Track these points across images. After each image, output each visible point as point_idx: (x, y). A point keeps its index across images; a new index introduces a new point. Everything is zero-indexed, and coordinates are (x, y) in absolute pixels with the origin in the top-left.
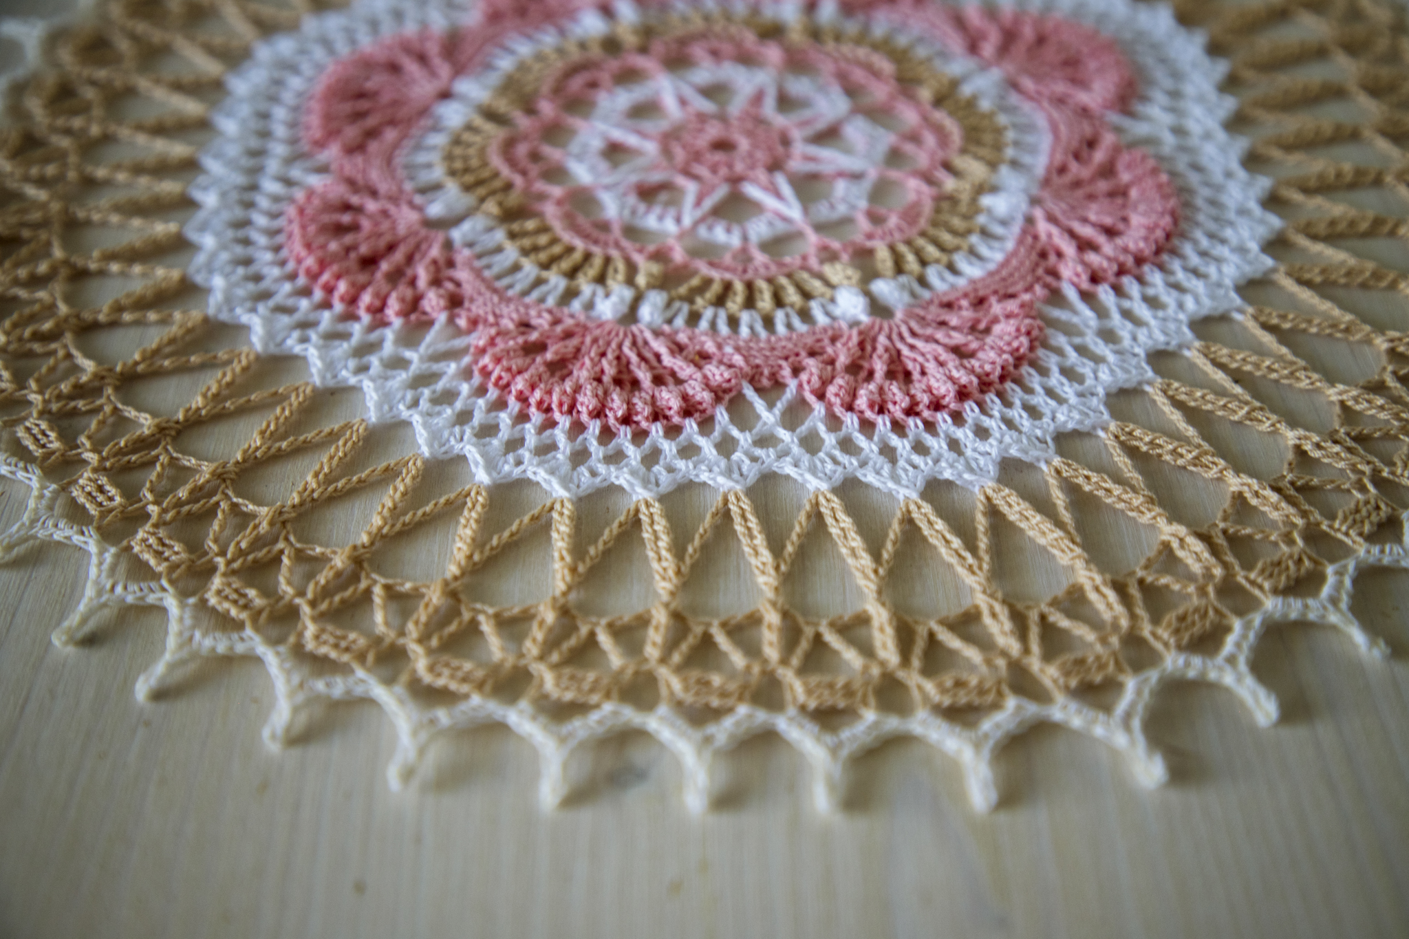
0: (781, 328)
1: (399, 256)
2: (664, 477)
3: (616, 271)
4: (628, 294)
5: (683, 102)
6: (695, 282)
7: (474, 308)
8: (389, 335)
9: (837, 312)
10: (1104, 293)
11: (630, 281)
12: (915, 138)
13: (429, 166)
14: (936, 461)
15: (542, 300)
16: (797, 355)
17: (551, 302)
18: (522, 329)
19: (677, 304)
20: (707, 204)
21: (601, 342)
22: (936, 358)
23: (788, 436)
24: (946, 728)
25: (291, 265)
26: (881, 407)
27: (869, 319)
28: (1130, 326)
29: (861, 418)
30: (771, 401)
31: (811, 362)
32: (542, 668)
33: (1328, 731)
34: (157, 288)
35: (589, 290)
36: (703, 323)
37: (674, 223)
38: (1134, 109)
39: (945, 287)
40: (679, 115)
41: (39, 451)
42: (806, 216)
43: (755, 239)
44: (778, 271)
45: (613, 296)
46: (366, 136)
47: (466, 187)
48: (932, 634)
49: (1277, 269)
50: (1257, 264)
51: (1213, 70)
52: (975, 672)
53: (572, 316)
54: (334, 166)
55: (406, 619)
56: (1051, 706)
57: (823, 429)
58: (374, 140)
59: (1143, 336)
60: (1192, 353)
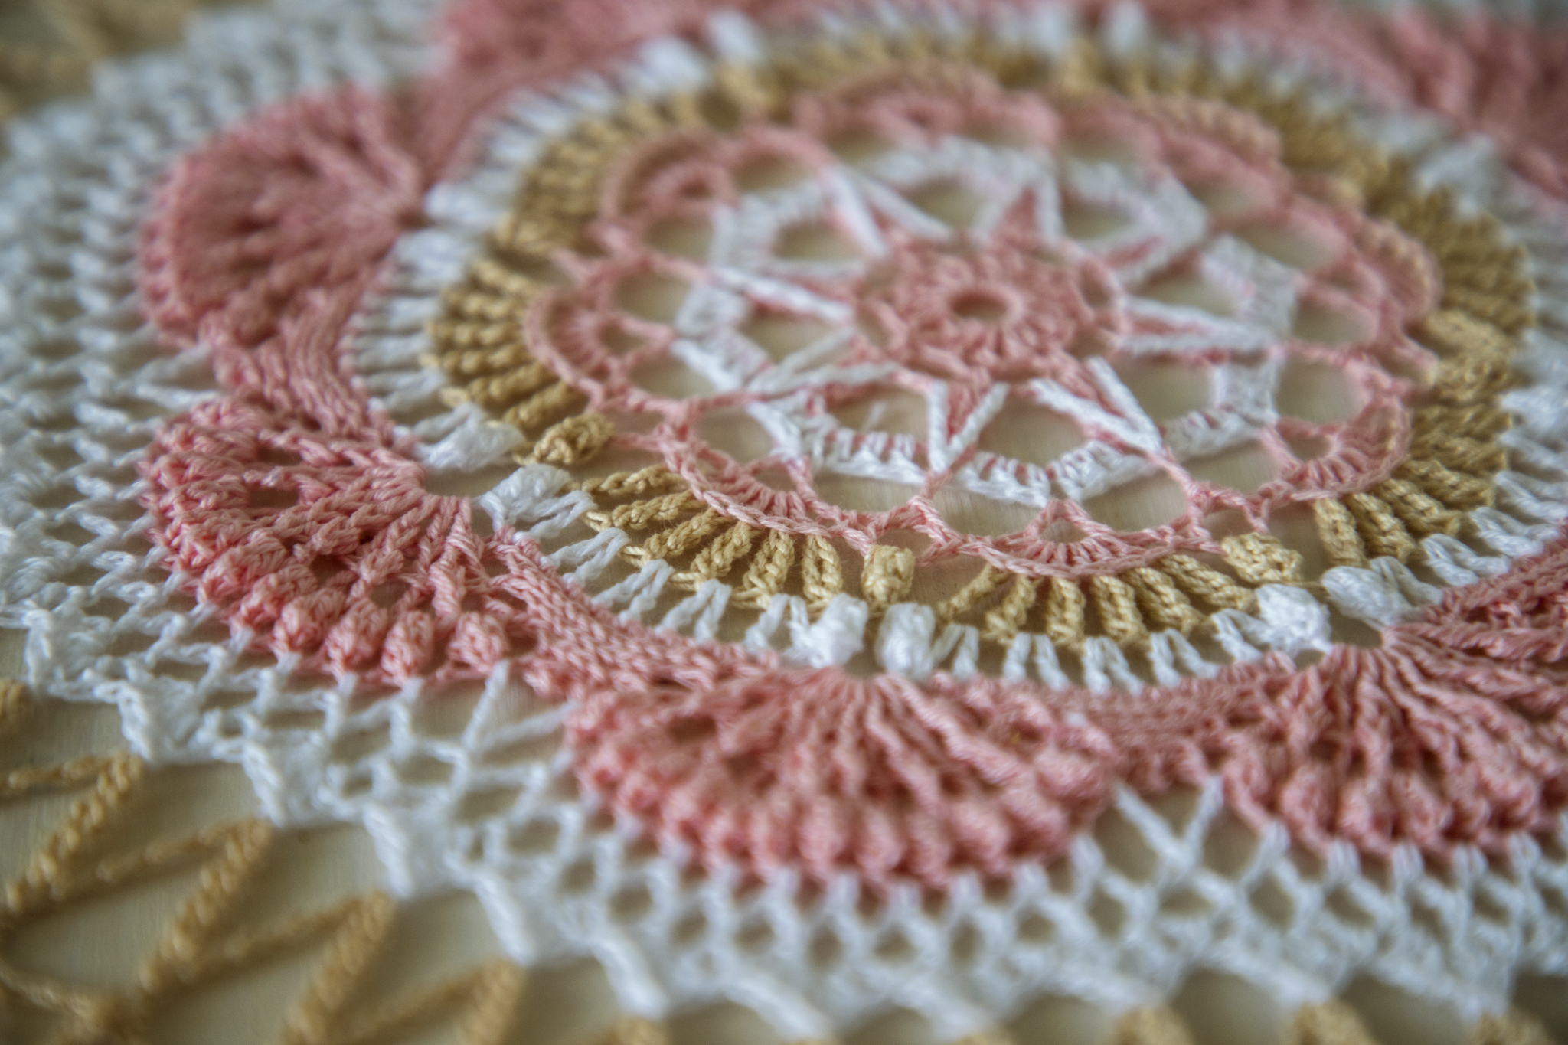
0: (1164, 672)
1: (389, 550)
3: (819, 564)
4: (858, 612)
5: (882, 221)
6: (981, 582)
7: (558, 652)
8: (399, 712)
9: (1266, 635)
11: (853, 586)
12: (1341, 277)
13: (410, 365)
14: (1527, 934)
15: (687, 630)
16: (1208, 724)
17: (705, 632)
18: (662, 691)
19: (954, 630)
20: (973, 424)
21: (823, 712)
22: (1484, 723)
23: (1216, 890)
25: (177, 578)
26: (1399, 827)
27: (1332, 647)
29: (1361, 849)
30: (1174, 818)
31: (1239, 740)
35: (775, 606)
36: (1013, 667)
37: (911, 466)
39: (1465, 579)
40: (880, 249)
42: (1168, 444)
43: (1077, 493)
44: (1135, 555)
45: (827, 619)
46: (276, 313)
47: (495, 406)
53: (752, 661)
54: (222, 376)
57: (1288, 874)
58: (292, 318)
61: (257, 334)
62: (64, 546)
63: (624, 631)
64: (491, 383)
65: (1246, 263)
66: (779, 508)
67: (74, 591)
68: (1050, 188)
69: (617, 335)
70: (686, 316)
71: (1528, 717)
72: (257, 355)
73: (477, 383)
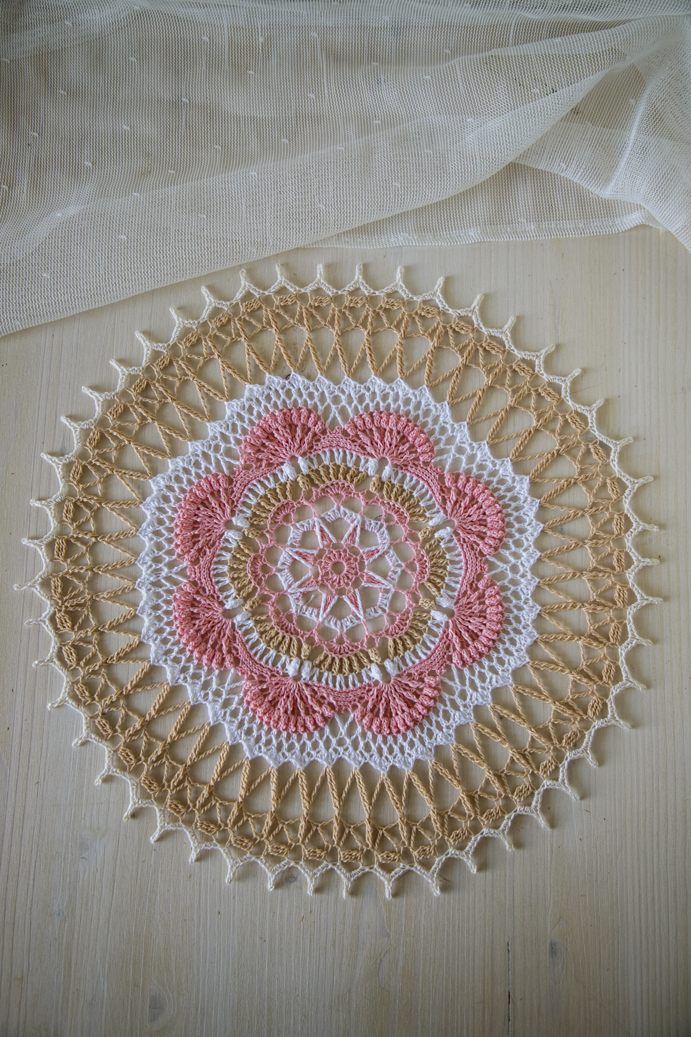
0: (350, 685)
1: (215, 633)
2: (307, 760)
3: (294, 645)
4: (298, 662)
5: (323, 535)
6: (322, 657)
7: (243, 667)
8: (214, 678)
9: (371, 675)
10: (466, 672)
11: (299, 655)
14: (395, 757)
15: (267, 662)
16: (355, 700)
17: (270, 663)
18: (260, 678)
19: (315, 669)
20: (329, 609)
21: (288, 690)
22: (401, 707)
23: (348, 741)
24: (381, 873)
25: (177, 637)
26: (380, 731)
27: (381, 682)
28: (471, 691)
29: (373, 734)
30: (344, 720)
31: (359, 705)
32: (267, 843)
33: (489, 874)
34: (130, 646)
35: (284, 658)
36: (323, 680)
37: (316, 618)
38: (499, 553)
39: (410, 664)
40: (321, 547)
41: (104, 733)
42: (365, 617)
43: (345, 629)
44: (352, 651)
45: (292, 663)
46: (199, 554)
47: (239, 590)
48: (383, 834)
49: (528, 663)
50: (523, 659)
51: (535, 530)
52: (393, 852)
53: (278, 672)
54: (188, 574)
55: (227, 817)
56: (412, 866)
57: (360, 738)
58: (202, 557)
59: (474, 698)
60: (489, 706)
61: (195, 562)
62: (157, 623)
63: (256, 662)
64: (239, 583)
65: (394, 558)
66: (288, 629)
67: (159, 637)
68: (359, 529)
69: (265, 569)
70: (279, 563)
71: (409, 707)
72: (195, 569)
73: (236, 582)
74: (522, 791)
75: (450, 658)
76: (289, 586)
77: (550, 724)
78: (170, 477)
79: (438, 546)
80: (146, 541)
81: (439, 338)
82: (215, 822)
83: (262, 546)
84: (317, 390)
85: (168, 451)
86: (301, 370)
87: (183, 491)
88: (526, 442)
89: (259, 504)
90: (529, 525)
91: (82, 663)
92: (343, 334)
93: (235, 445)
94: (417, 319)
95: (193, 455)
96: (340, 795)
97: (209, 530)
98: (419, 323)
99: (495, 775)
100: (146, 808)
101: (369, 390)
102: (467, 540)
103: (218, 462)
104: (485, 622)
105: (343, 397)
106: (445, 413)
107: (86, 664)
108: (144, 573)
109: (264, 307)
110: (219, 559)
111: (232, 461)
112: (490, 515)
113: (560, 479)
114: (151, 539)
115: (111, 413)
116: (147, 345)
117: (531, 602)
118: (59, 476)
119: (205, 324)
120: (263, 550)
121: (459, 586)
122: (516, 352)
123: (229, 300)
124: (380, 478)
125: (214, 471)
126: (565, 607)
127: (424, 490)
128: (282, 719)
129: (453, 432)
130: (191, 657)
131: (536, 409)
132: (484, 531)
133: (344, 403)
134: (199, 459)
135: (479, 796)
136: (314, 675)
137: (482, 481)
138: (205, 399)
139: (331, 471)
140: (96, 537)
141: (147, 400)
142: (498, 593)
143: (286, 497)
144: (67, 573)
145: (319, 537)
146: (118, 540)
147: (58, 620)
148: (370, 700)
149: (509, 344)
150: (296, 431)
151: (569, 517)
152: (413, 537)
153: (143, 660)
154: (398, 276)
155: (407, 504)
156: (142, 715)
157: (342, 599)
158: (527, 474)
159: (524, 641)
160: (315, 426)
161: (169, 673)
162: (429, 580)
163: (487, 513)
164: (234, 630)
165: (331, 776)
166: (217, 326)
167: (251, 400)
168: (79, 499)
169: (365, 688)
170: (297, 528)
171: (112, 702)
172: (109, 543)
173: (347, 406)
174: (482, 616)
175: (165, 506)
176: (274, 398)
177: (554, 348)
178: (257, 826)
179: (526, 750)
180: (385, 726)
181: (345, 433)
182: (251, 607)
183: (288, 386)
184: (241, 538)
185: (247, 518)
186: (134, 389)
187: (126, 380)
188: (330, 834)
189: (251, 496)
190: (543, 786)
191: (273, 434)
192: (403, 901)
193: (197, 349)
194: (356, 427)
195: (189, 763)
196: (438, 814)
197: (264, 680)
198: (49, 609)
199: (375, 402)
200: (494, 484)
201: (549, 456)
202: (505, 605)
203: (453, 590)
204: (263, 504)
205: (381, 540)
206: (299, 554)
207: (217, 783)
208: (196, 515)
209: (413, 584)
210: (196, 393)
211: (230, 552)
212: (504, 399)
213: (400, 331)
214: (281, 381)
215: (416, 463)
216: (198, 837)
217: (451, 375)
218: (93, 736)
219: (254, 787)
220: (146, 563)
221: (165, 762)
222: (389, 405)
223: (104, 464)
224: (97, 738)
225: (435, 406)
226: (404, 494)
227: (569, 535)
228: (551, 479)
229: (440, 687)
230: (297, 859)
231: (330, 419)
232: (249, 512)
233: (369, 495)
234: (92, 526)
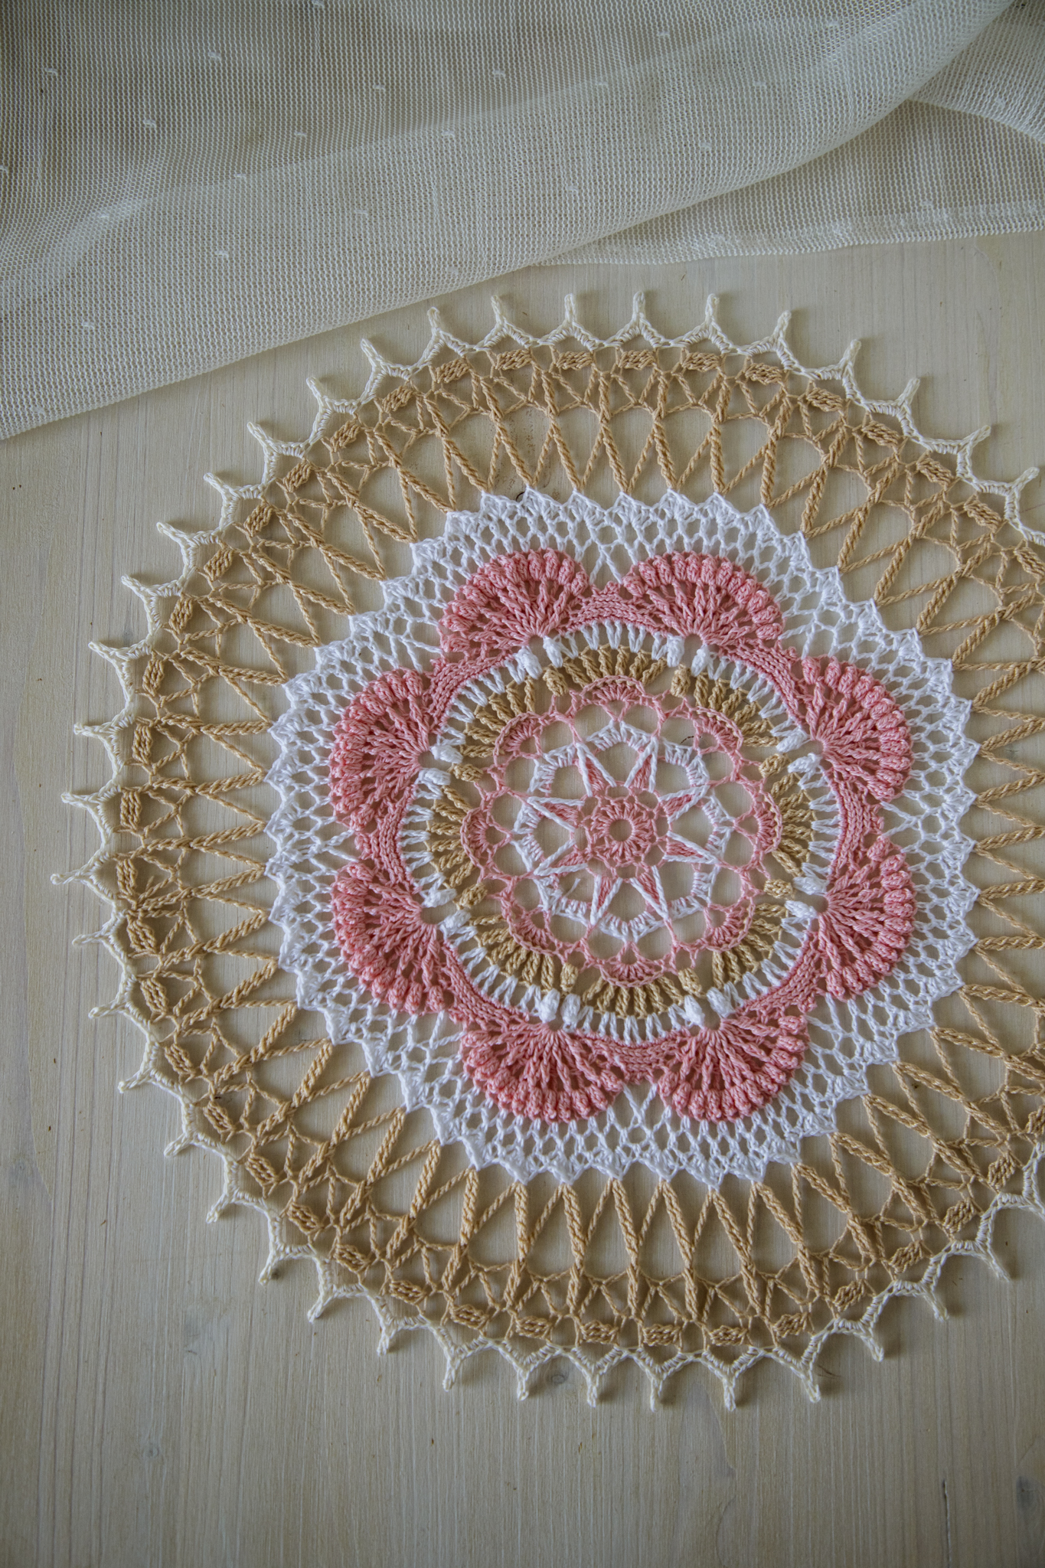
0: (649, 1035)
1: (409, 951)
2: (578, 1167)
3: (547, 968)
4: (556, 998)
5: (591, 774)
6: (597, 986)
7: (460, 1008)
8: (410, 1029)
9: (684, 1017)
10: (852, 1006)
11: (557, 984)
12: (749, 823)
14: (731, 1160)
15: (501, 999)
16: (657, 1061)
17: (507, 1000)
19: (586, 1008)
20: (606, 903)
21: (540, 1046)
22: (740, 1071)
23: (648, 1132)
24: (716, 1363)
25: (342, 958)
26: (704, 1114)
27: (703, 1029)
28: (861, 1040)
29: (692, 1120)
30: (640, 1097)
31: (666, 1069)
32: (513, 1315)
33: (905, 1361)
34: (261, 976)
35: (530, 990)
36: (602, 1028)
37: (584, 918)
38: (903, 797)
39: (753, 996)
40: (589, 793)
41: (220, 1131)
42: (671, 916)
43: (636, 938)
44: (650, 974)
45: (546, 999)
46: (376, 813)
47: (448, 874)
48: (716, 1295)
49: (961, 988)
50: (950, 982)
51: (965, 754)
52: (735, 1325)
53: (521, 1016)
54: (358, 847)
55: (440, 1273)
56: (770, 1350)
57: (669, 1128)
58: (381, 818)
59: (868, 1052)
60: (894, 1066)
61: (369, 826)
62: (306, 936)
63: (482, 999)
64: (447, 861)
65: (717, 811)
66: (537, 938)
67: (310, 960)
68: (654, 760)
69: (492, 835)
70: (517, 825)
71: (754, 1071)
72: (369, 838)
73: (442, 860)
74: (957, 1214)
75: (822, 983)
76: (536, 865)
77: (1003, 1095)
78: (320, 679)
79: (794, 788)
80: (282, 793)
81: (785, 420)
82: (421, 1283)
83: (485, 795)
84: (573, 518)
85: (313, 633)
86: (542, 484)
87: (342, 702)
88: (944, 600)
89: (477, 722)
90: (953, 746)
91: (176, 1010)
92: (615, 418)
93: (430, 619)
94: (744, 387)
95: (358, 639)
96: (637, 1228)
97: (391, 771)
98: (747, 396)
99: (909, 1186)
100: (298, 1260)
101: (663, 515)
102: (845, 775)
103: (402, 649)
104: (881, 919)
105: (618, 530)
106: (799, 553)
107: (185, 1010)
108: (279, 848)
109: (473, 374)
110: (410, 819)
111: (427, 648)
112: (886, 730)
113: (1006, 663)
114: (290, 788)
115: (210, 568)
116: (269, 447)
117: (961, 882)
118: (122, 682)
119: (370, 407)
120: (487, 803)
121: (833, 856)
122: (921, 441)
123: (411, 364)
124: (689, 670)
125: (396, 666)
126: (1023, 889)
127: (766, 690)
128: (533, 1097)
129: (814, 585)
130: (368, 993)
131: (959, 542)
132: (875, 758)
133: (620, 540)
134: (370, 646)
135: (883, 1224)
136: (584, 1019)
137: (868, 670)
138: (376, 539)
139: (602, 661)
140: (193, 788)
141: (274, 544)
142: (903, 868)
143: (524, 709)
144: (144, 851)
145: (585, 778)
146: (233, 791)
147: (131, 935)
148: (685, 1060)
149: (908, 427)
150: (537, 592)
151: (1024, 731)
152: (750, 773)
153: (284, 1000)
154: (709, 311)
155: (737, 715)
156: (285, 1098)
157: (629, 885)
158: (948, 657)
159: (952, 949)
160: (571, 581)
161: (330, 1023)
162: (781, 848)
163: (879, 727)
164: (442, 944)
165: (620, 1197)
166: (391, 410)
167: (457, 539)
168: (160, 722)
169: (674, 1040)
170: (545, 762)
171: (232, 1077)
172: (216, 797)
173: (626, 546)
174: (876, 909)
175: (313, 729)
176: (496, 535)
177: (989, 431)
178: (495, 1287)
179: (962, 1142)
180: (713, 1104)
181: (624, 593)
182: (471, 902)
183: (520, 513)
184: (448, 782)
185: (457, 748)
186: (250, 525)
187: (235, 509)
188: (622, 1296)
189: (462, 707)
190: (996, 1205)
191: (497, 599)
192: (755, 1411)
193: (358, 451)
194: (643, 582)
195: (371, 1179)
196: (812, 1258)
197: (497, 1029)
198: (114, 916)
199: (675, 537)
200: (890, 675)
201: (986, 623)
202: (917, 887)
203: (824, 863)
204: (484, 721)
205: (694, 779)
206: (551, 808)
207: (421, 1213)
208: (367, 744)
209: (753, 856)
210: (358, 529)
211: (429, 808)
212: (902, 525)
213: (715, 410)
214: (508, 504)
215: (751, 642)
216: (392, 1308)
217: (808, 486)
218: (201, 1137)
219: (488, 1216)
220: (282, 831)
221: (328, 1179)
222: (700, 541)
223: (202, 658)
224: (208, 1140)
225: (781, 541)
226: (732, 697)
227: (1025, 761)
228: (991, 664)
229: (806, 1034)
230: (567, 1343)
231: (597, 569)
232: (461, 736)
233: (669, 702)
234: (184, 768)
